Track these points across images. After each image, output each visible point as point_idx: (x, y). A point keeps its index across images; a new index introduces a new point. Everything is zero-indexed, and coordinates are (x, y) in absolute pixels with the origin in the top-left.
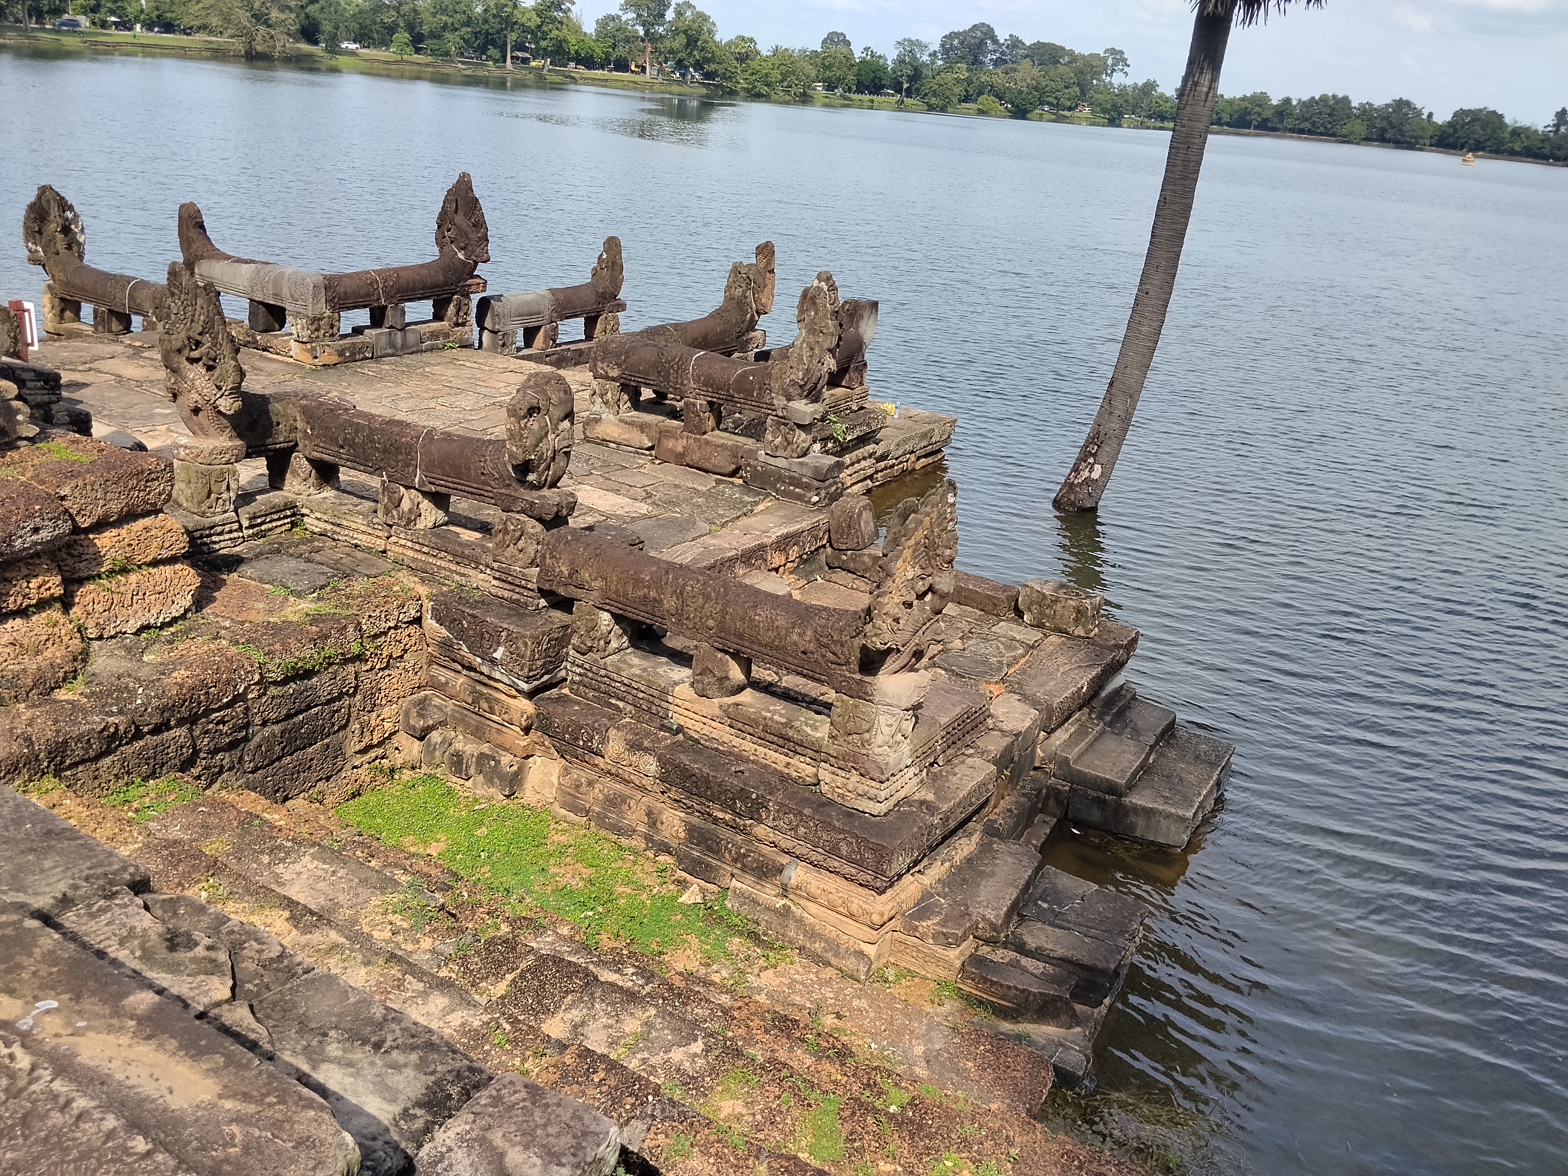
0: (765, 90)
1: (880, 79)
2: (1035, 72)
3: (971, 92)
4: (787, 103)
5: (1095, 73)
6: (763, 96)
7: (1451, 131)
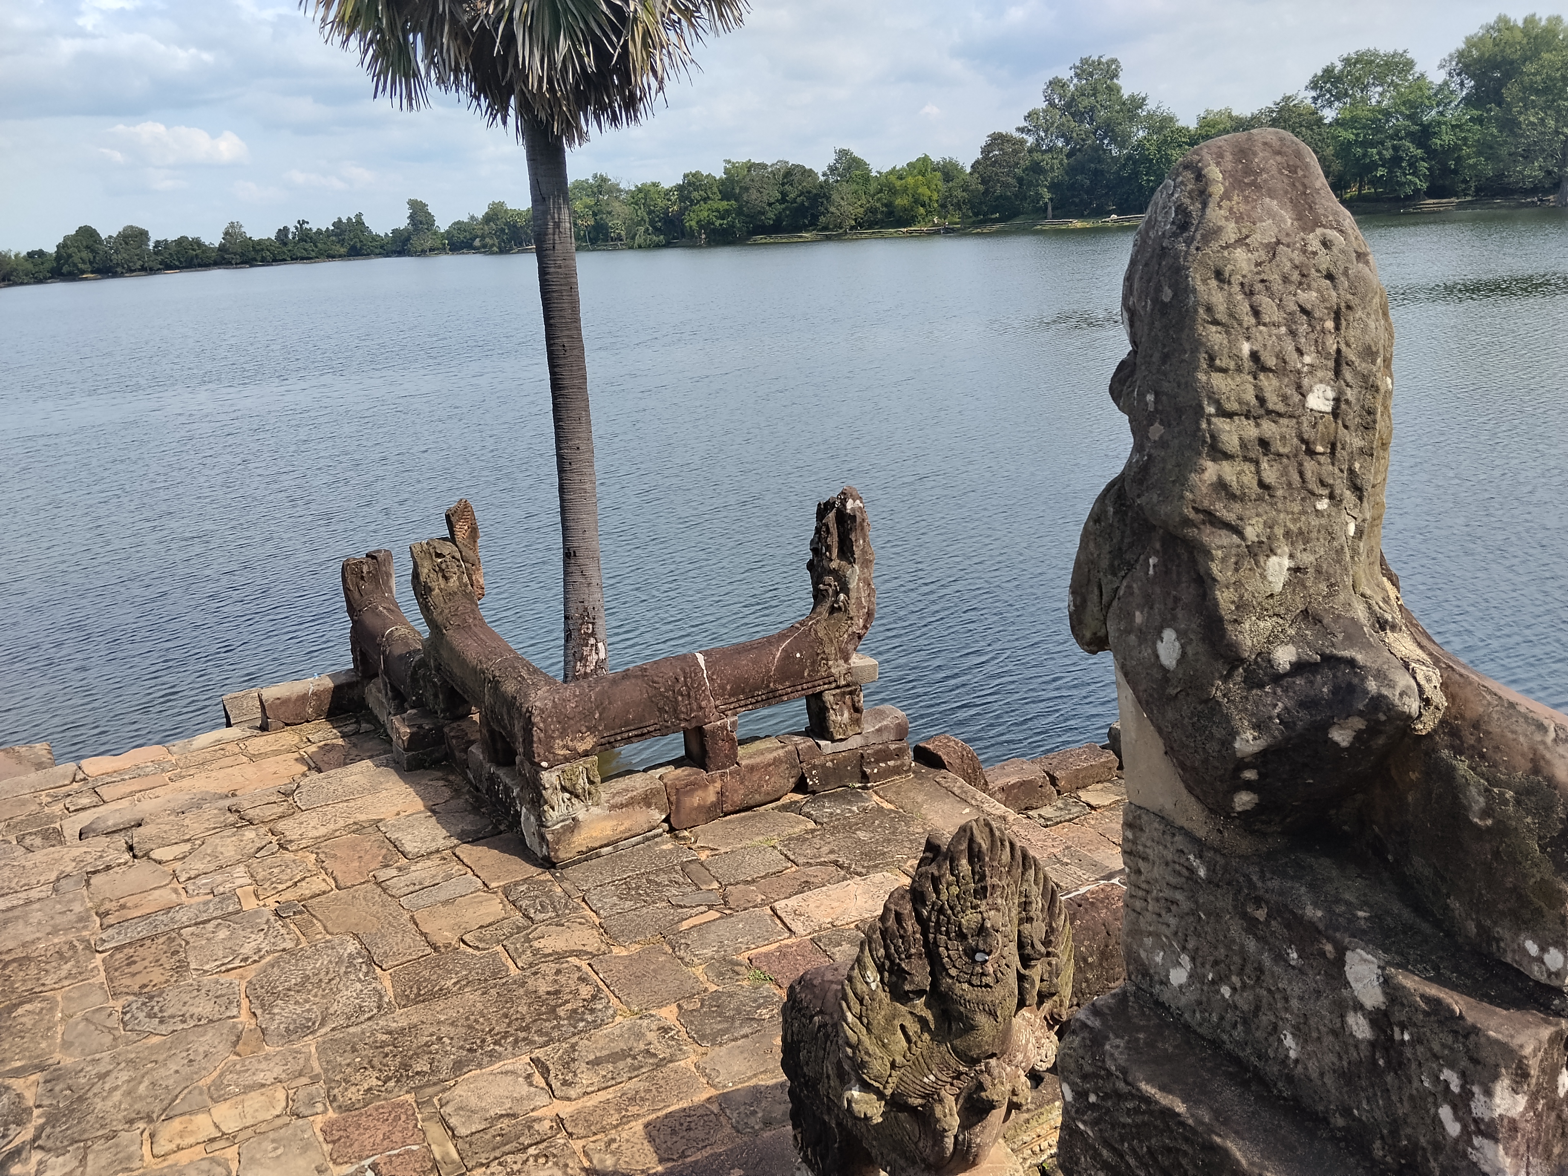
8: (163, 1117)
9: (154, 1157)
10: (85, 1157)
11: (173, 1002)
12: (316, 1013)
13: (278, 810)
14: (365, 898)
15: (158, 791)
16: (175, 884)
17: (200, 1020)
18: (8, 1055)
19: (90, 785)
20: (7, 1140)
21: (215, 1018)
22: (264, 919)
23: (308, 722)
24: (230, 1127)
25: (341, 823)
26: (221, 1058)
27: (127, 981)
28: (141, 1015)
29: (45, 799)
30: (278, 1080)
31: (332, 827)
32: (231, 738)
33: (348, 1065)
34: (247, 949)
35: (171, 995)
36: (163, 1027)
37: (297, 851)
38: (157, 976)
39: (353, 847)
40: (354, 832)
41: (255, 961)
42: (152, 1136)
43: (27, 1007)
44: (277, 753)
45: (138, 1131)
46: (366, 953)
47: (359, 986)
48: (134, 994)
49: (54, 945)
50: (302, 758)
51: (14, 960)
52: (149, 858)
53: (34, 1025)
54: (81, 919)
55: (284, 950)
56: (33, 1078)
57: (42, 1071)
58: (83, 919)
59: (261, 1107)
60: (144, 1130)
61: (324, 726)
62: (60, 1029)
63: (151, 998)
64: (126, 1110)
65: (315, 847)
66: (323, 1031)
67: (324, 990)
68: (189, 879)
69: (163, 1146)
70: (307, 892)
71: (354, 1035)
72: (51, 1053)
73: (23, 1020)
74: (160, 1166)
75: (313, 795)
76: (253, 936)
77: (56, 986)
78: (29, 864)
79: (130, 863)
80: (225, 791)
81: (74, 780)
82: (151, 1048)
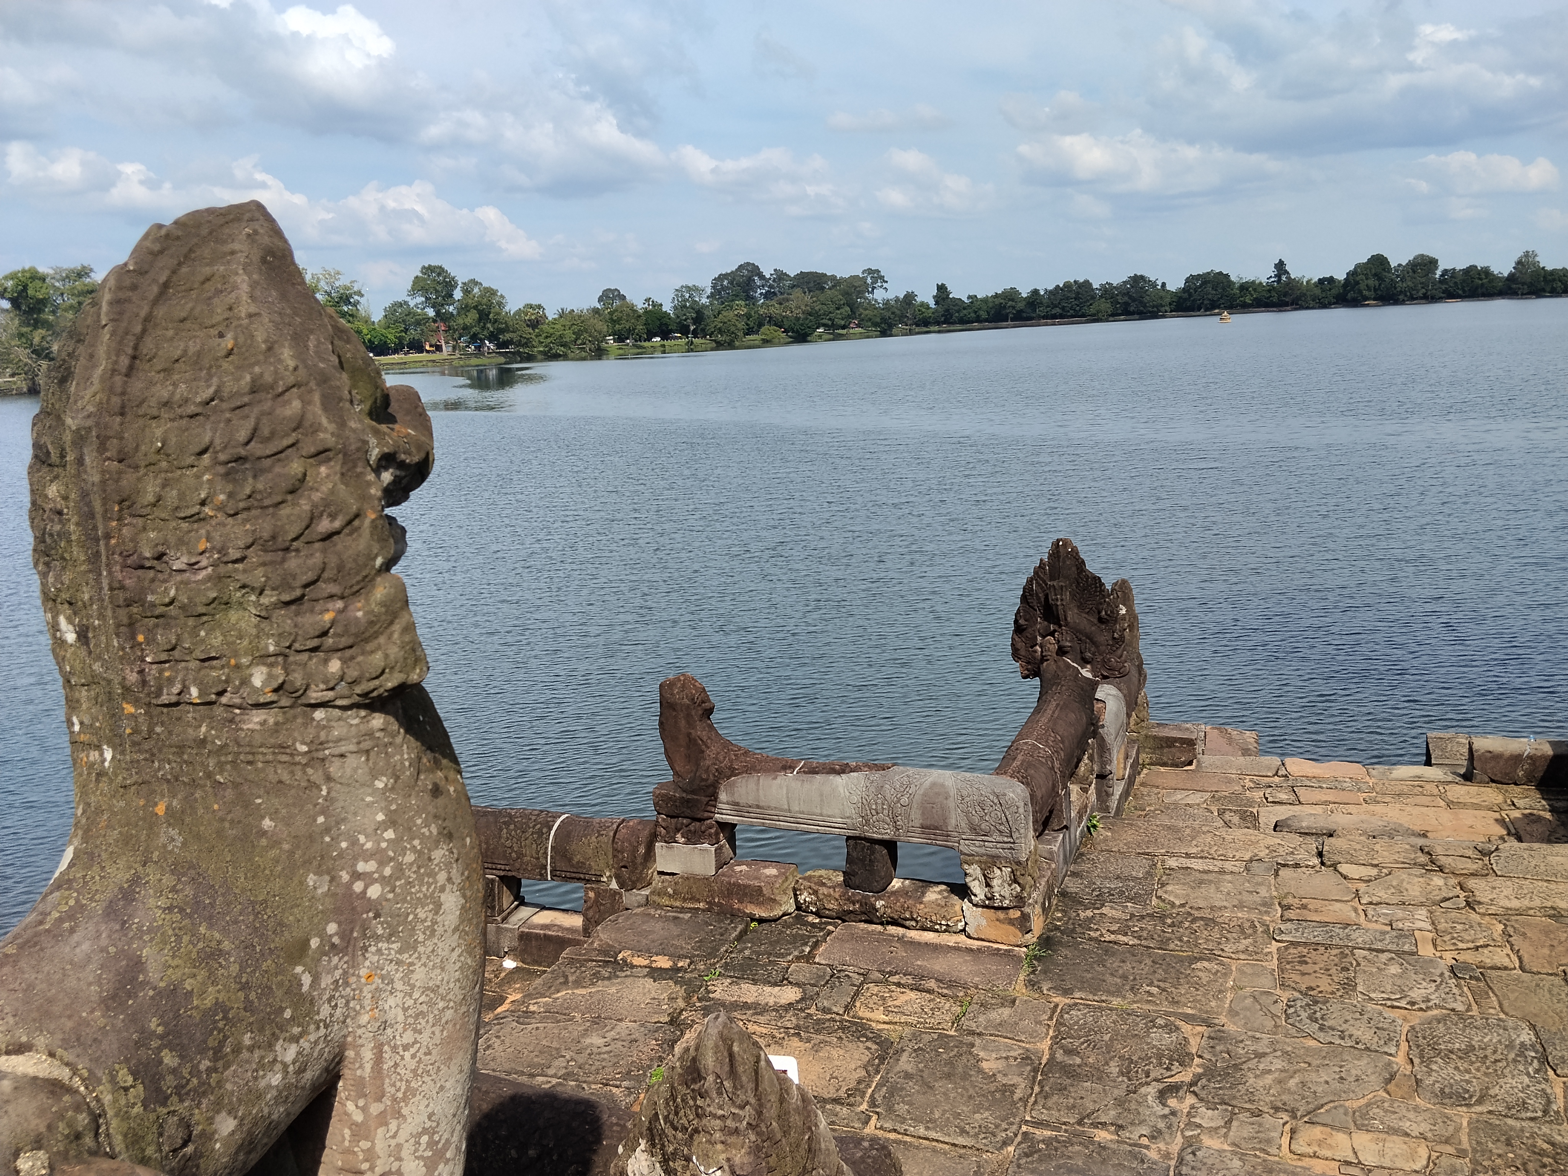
0: (561, 350)
1: (667, 325)
2: (808, 298)
3: (752, 325)
4: (584, 359)
5: (859, 292)
6: (560, 356)
7: (1186, 295)
8: (1306, 1119)
9: (1291, 1151)
10: (1230, 1121)
11: (1335, 1014)
12: (1475, 1087)
13: (1472, 866)
14: (1550, 991)
15: (1351, 808)
16: (1356, 903)
17: (1357, 1043)
18: (1183, 999)
19: (1290, 783)
20: (1169, 1073)
21: (1372, 1048)
22: (1438, 972)
23: (1516, 784)
24: (1369, 1159)
25: (1537, 903)
26: (1371, 1089)
27: (1296, 977)
28: (1304, 1015)
29: (1249, 784)
30: (1423, 1136)
31: (1526, 903)
32: (1432, 777)
33: (1500, 1156)
34: (1416, 994)
35: (1335, 1006)
36: (1322, 1034)
37: (1484, 915)
38: (1324, 984)
39: (1547, 932)
40: (1550, 916)
41: (1421, 1009)
42: (1293, 1131)
43: (1206, 964)
44: (1476, 807)
45: (1281, 1121)
46: (1541, 1050)
47: (1526, 1080)
48: (1301, 992)
49: (1238, 918)
50: (1503, 820)
51: (1202, 918)
52: (1336, 869)
53: (1208, 982)
54: (1264, 904)
55: (1453, 1010)
56: (1199, 1029)
57: (1208, 1026)
58: (1267, 904)
59: (1402, 1155)
60: (1287, 1123)
61: (1532, 794)
62: (1229, 996)
63: (1316, 1002)
64: (1274, 1095)
65: (1506, 916)
66: (1479, 1109)
67: (1488, 1068)
68: (1371, 903)
69: (1301, 1146)
70: (1488, 961)
71: (1512, 1128)
72: (1218, 1013)
73: (1200, 974)
74: (1294, 1163)
75: (1511, 862)
76: (1424, 984)
77: (1233, 956)
78: (1229, 838)
79: (1317, 869)
80: (1417, 829)
81: (1276, 774)
82: (1307, 1049)
